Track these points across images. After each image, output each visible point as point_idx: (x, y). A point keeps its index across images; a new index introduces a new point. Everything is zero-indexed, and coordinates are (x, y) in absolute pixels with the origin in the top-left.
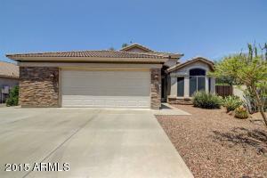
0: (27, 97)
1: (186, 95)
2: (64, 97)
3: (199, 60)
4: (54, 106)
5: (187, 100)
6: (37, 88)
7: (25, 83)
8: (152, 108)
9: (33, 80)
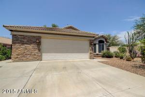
0: (18, 55)
1: (97, 52)
2: (43, 54)
3: (102, 37)
4: (38, 60)
5: (97, 54)
6: (26, 49)
7: (17, 45)
8: (90, 58)
9: (23, 44)
